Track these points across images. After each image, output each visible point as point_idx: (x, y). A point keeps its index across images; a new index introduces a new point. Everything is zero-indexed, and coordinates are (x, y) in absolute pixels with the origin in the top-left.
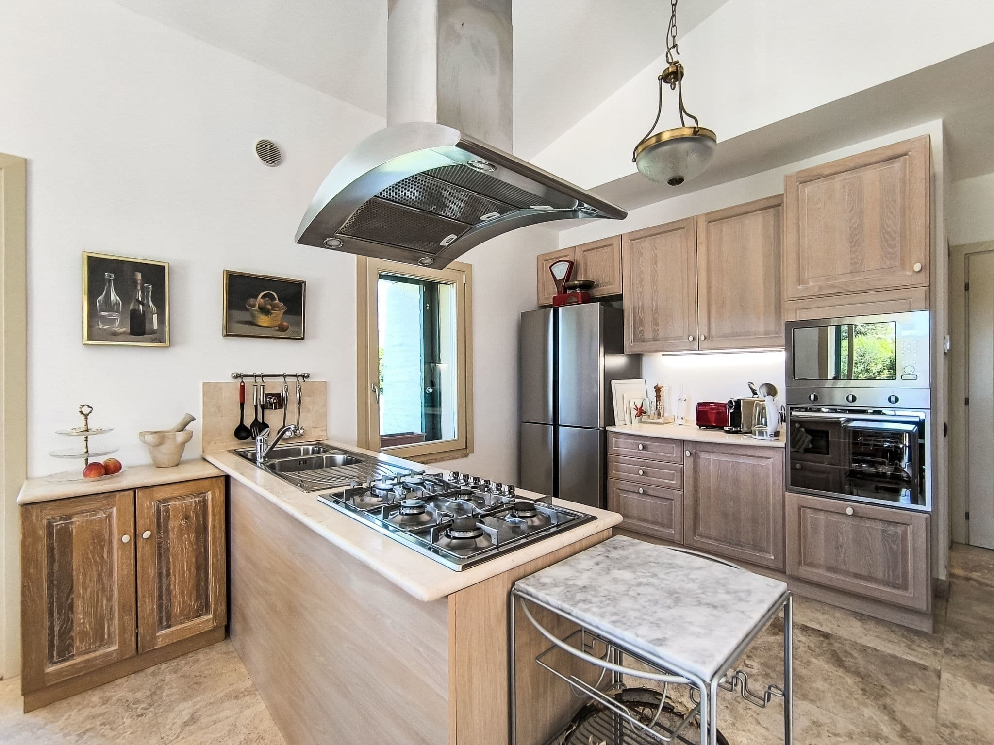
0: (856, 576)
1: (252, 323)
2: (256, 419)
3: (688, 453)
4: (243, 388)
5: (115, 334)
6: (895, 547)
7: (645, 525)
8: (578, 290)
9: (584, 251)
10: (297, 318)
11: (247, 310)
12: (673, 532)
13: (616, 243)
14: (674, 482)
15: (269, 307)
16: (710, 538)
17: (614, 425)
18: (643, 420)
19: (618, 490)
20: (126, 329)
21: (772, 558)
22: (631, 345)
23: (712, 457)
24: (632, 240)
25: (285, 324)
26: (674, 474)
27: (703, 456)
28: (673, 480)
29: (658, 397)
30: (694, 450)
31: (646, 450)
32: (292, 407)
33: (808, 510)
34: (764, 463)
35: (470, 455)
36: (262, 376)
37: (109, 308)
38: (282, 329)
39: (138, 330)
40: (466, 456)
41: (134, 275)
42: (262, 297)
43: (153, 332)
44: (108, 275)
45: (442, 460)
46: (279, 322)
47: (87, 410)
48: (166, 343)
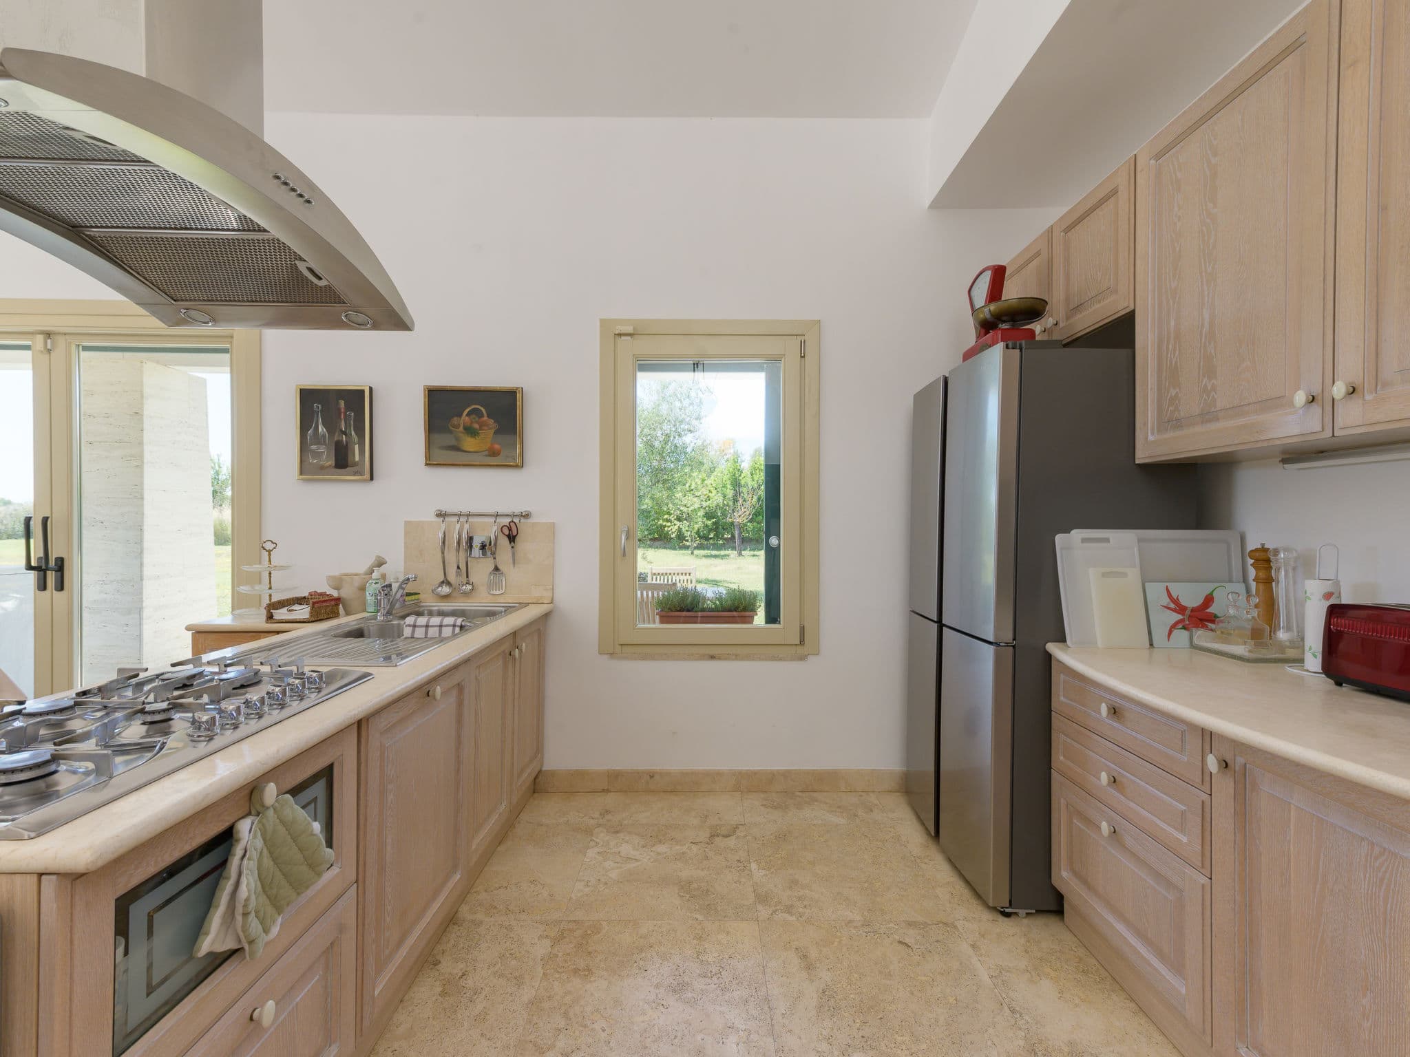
1: (456, 449)
3: (1212, 764)
5: (322, 468)
10: (510, 436)
11: (450, 432)
13: (1124, 182)
15: (477, 426)
18: (1196, 642)
19: (1069, 807)
20: (332, 462)
22: (1150, 438)
24: (1158, 157)
25: (496, 446)
26: (1184, 813)
29: (1262, 582)
30: (1240, 761)
35: (810, 657)
36: (469, 515)
37: (317, 439)
38: (493, 453)
39: (342, 461)
40: (802, 658)
41: (338, 403)
42: (468, 415)
43: (355, 464)
44: (317, 407)
45: (748, 657)
46: (489, 445)
47: (269, 546)
48: (367, 476)
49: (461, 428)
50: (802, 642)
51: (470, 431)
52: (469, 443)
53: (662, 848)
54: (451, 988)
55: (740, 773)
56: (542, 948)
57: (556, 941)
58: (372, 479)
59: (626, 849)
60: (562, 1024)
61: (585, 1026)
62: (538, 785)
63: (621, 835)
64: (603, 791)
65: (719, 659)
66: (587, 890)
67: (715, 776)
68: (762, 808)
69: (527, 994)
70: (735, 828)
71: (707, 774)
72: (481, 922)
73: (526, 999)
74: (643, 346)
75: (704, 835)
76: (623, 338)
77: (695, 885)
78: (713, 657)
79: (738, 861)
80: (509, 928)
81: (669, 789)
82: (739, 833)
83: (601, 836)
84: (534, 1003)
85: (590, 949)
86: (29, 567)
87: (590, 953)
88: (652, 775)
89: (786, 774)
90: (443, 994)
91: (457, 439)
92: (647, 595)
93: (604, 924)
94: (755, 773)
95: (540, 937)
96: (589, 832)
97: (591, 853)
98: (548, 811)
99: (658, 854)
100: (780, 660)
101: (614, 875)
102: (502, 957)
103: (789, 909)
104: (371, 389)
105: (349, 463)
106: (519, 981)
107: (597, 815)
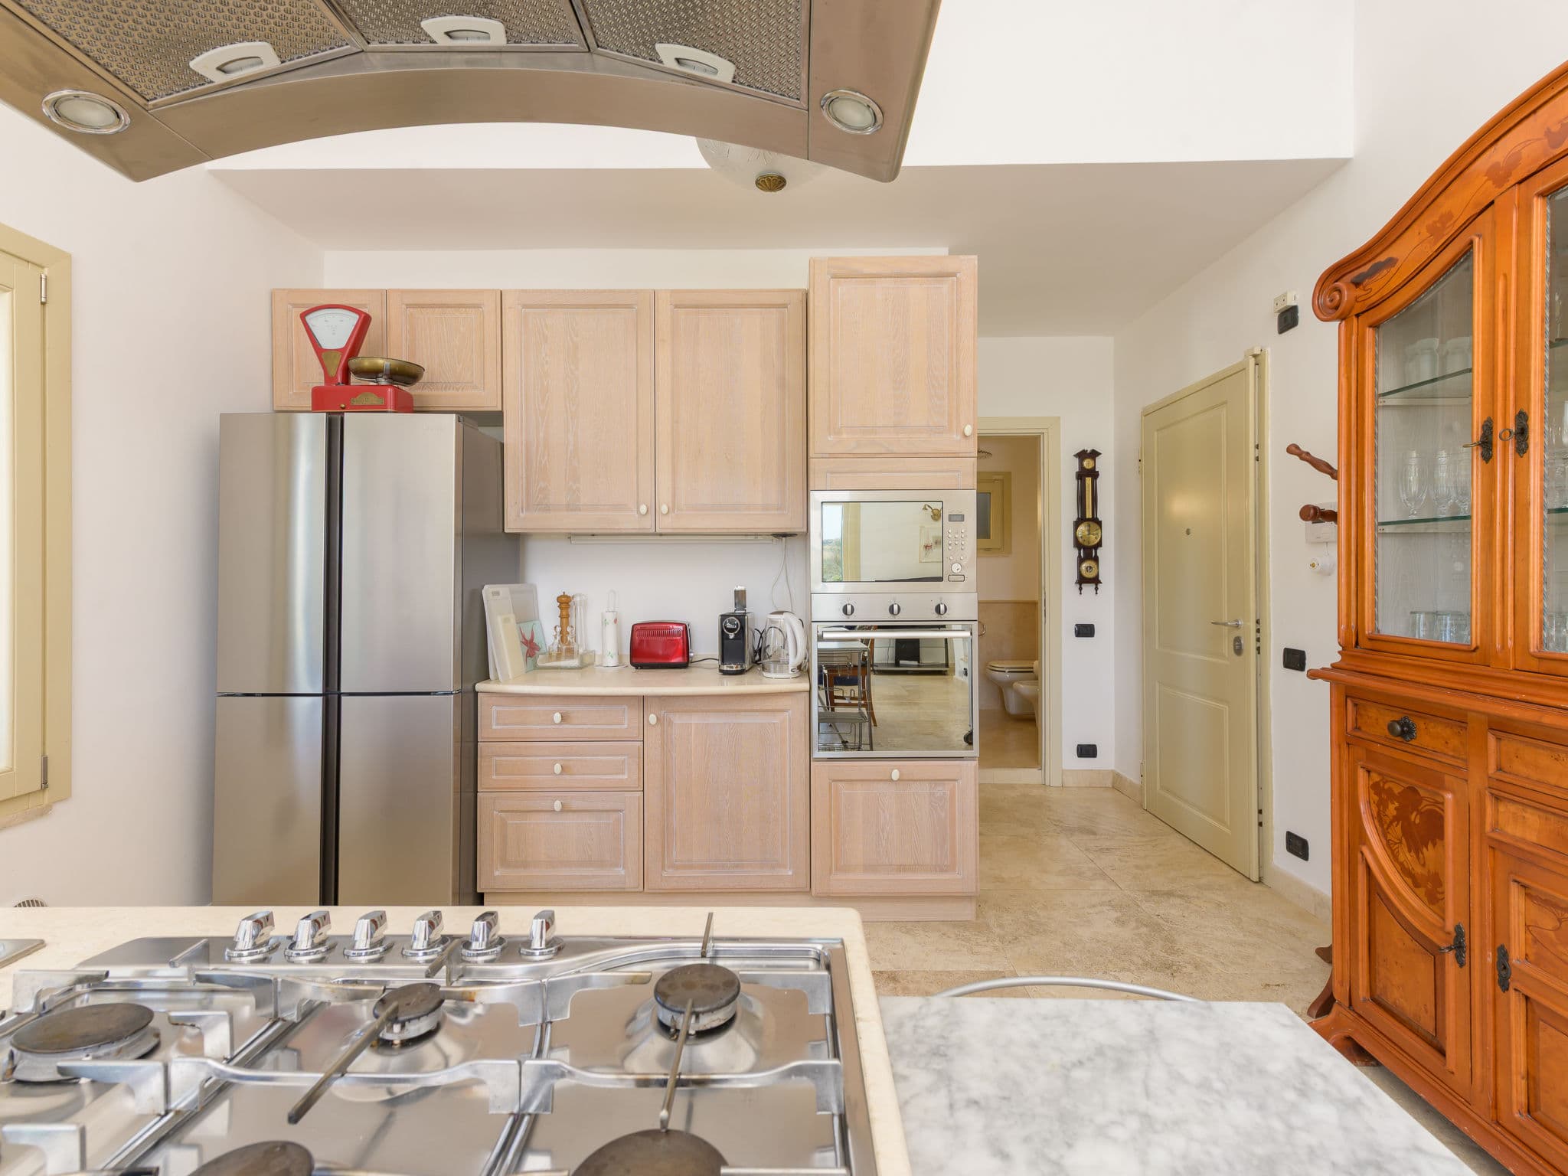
0: (901, 868)
3: (652, 719)
6: (943, 815)
7: (564, 872)
8: (383, 381)
9: (408, 306)
12: (623, 873)
13: (490, 306)
14: (626, 777)
16: (691, 867)
17: (486, 677)
18: (540, 664)
19: (503, 815)
21: (790, 873)
22: (522, 515)
23: (695, 720)
24: (525, 306)
26: (623, 761)
27: (678, 719)
28: (623, 773)
29: (565, 617)
30: (663, 712)
31: (568, 723)
33: (840, 784)
34: (777, 719)
35: (57, 808)
40: (45, 811)
50: (45, 784)
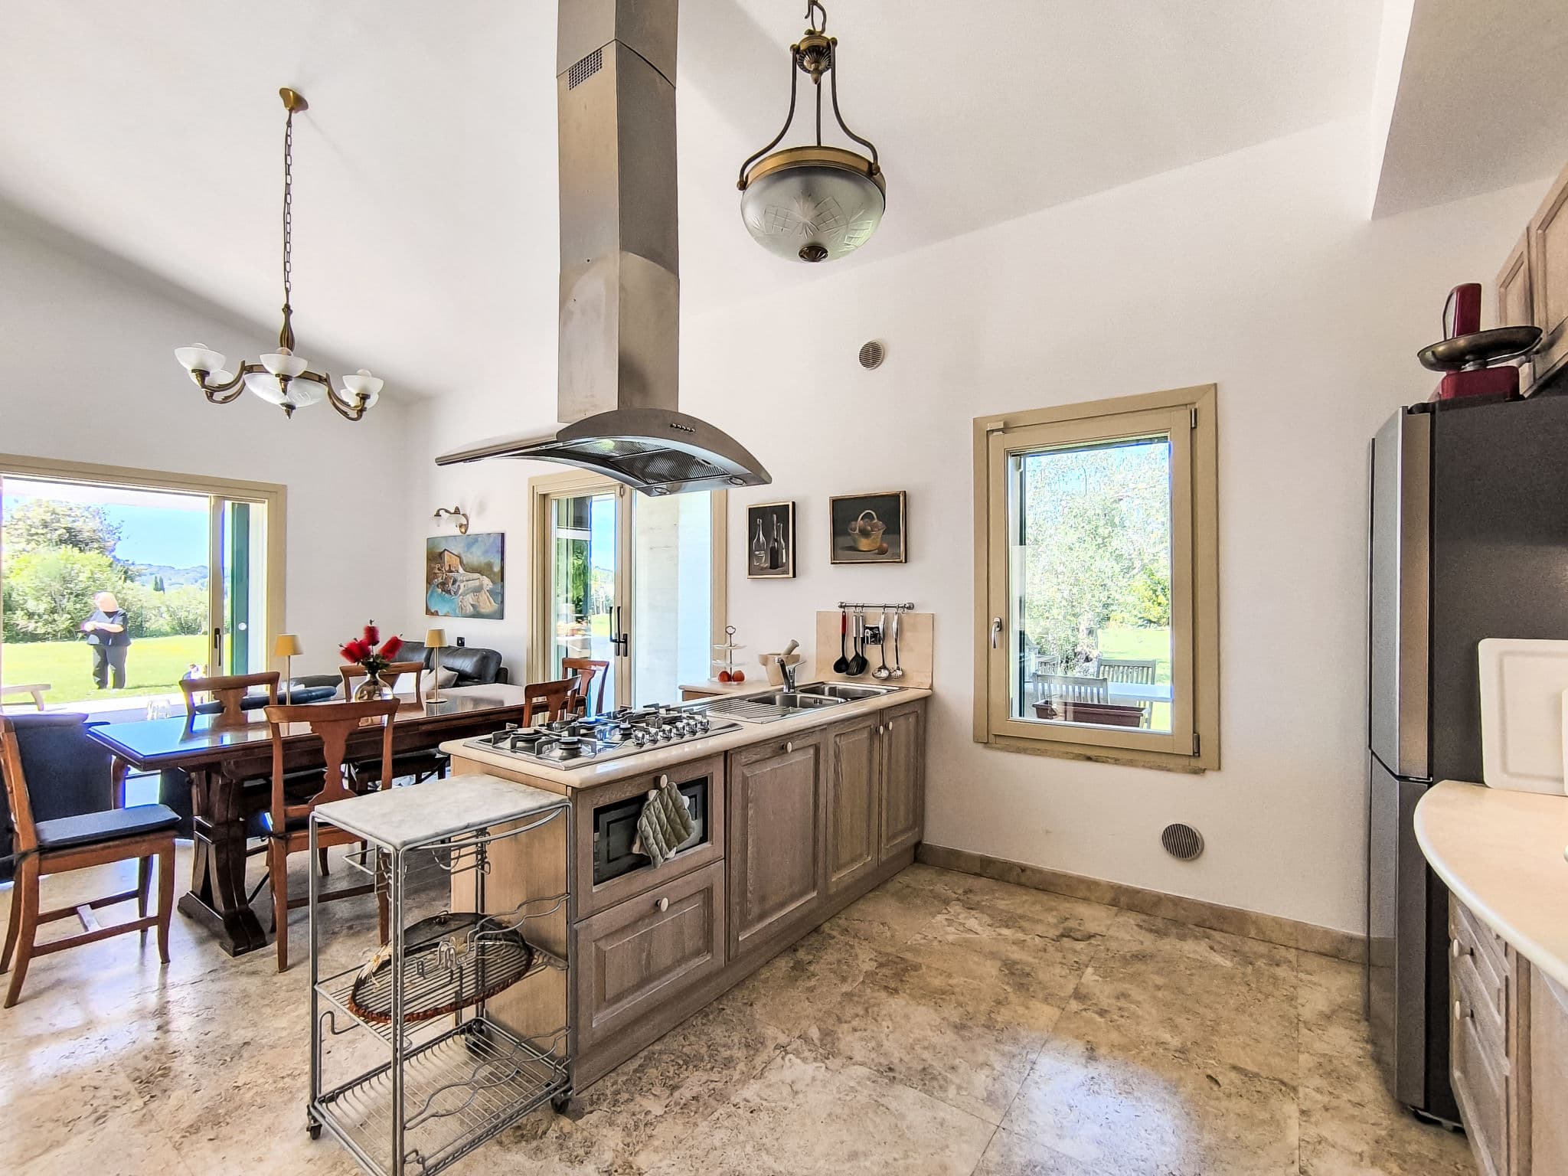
1: (854, 549)
2: (857, 654)
4: (844, 618)
5: (763, 569)
10: (895, 536)
11: (850, 535)
15: (869, 528)
20: (768, 565)
25: (885, 545)
32: (890, 644)
35: (1209, 774)
36: (863, 607)
37: (759, 548)
38: (882, 552)
39: (775, 564)
40: (1199, 771)
41: (772, 516)
42: (862, 519)
43: (783, 565)
44: (759, 521)
45: (1131, 763)
46: (878, 545)
47: (730, 630)
48: (791, 575)
49: (857, 531)
50: (1197, 753)
51: (865, 533)
52: (864, 544)
53: (1005, 932)
54: (799, 967)
55: (1120, 887)
56: (869, 966)
57: (881, 965)
58: (794, 576)
59: (972, 923)
60: (862, 1013)
61: (876, 1020)
62: (919, 855)
63: (973, 912)
64: (976, 874)
65: (1096, 761)
66: (923, 941)
67: (1091, 885)
68: (1135, 927)
69: (846, 988)
70: (1090, 937)
71: (1082, 881)
72: (834, 937)
73: (844, 990)
74: (1014, 440)
75: (1053, 933)
76: (995, 434)
77: (1019, 967)
78: (1089, 759)
79: (1076, 962)
80: (852, 947)
81: (1041, 887)
82: (1092, 941)
83: (956, 908)
84: (849, 996)
85: (904, 979)
86: (612, 640)
87: (902, 981)
88: (1023, 869)
89: (1177, 901)
90: (793, 968)
91: (855, 541)
92: (1043, 688)
93: (924, 967)
94: (1137, 892)
95: (871, 959)
96: (946, 902)
97: (939, 917)
98: (922, 878)
99: (1000, 935)
100: (1169, 770)
101: (951, 938)
102: (839, 961)
103: (1102, 1013)
104: (794, 503)
105: (780, 564)
106: (844, 980)
107: (960, 891)
